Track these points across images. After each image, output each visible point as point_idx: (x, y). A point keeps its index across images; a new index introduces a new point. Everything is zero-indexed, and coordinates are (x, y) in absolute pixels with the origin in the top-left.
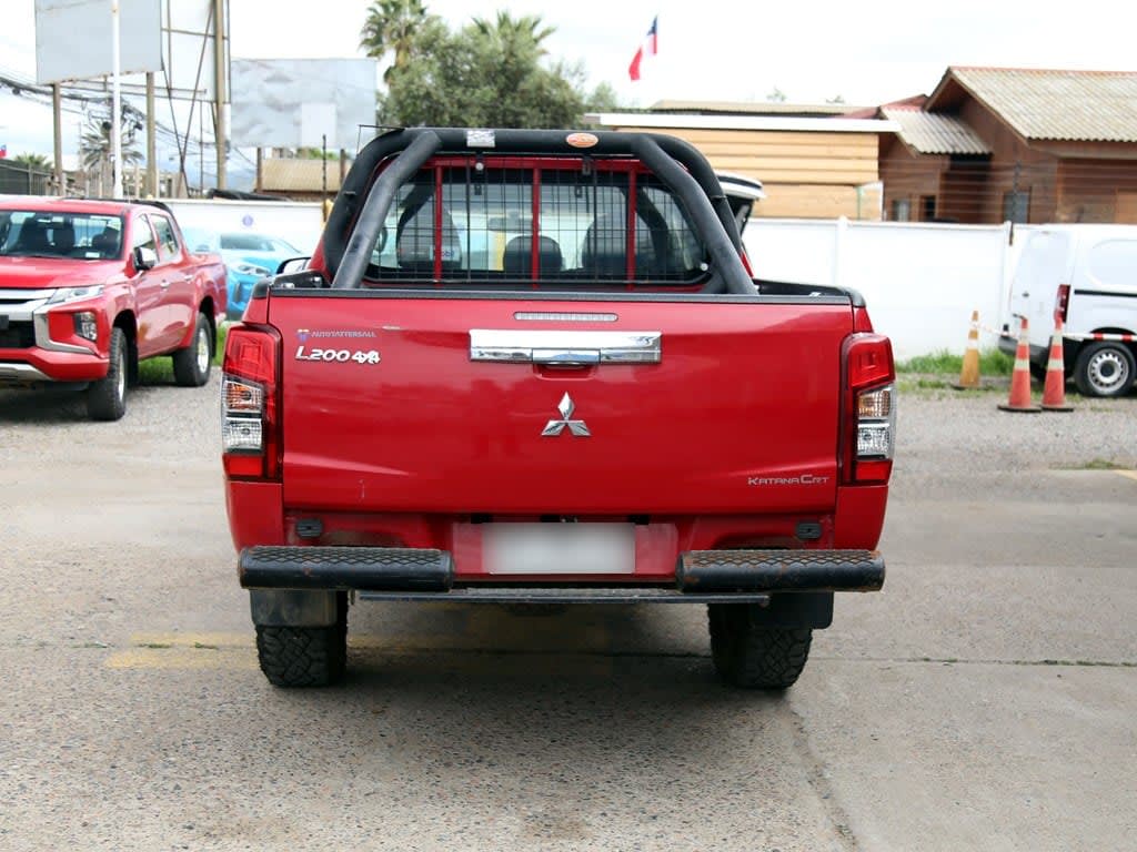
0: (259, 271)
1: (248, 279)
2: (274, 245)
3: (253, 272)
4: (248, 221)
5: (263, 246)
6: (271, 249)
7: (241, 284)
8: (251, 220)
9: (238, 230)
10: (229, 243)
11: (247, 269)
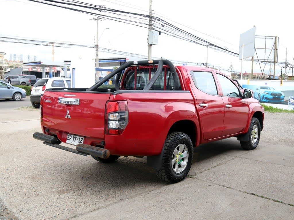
0: (267, 93)
1: (265, 95)
2: (271, 89)
3: (266, 94)
4: (266, 84)
5: (269, 89)
6: (270, 89)
7: (264, 96)
8: (267, 84)
9: (264, 86)
10: (262, 88)
11: (265, 93)
